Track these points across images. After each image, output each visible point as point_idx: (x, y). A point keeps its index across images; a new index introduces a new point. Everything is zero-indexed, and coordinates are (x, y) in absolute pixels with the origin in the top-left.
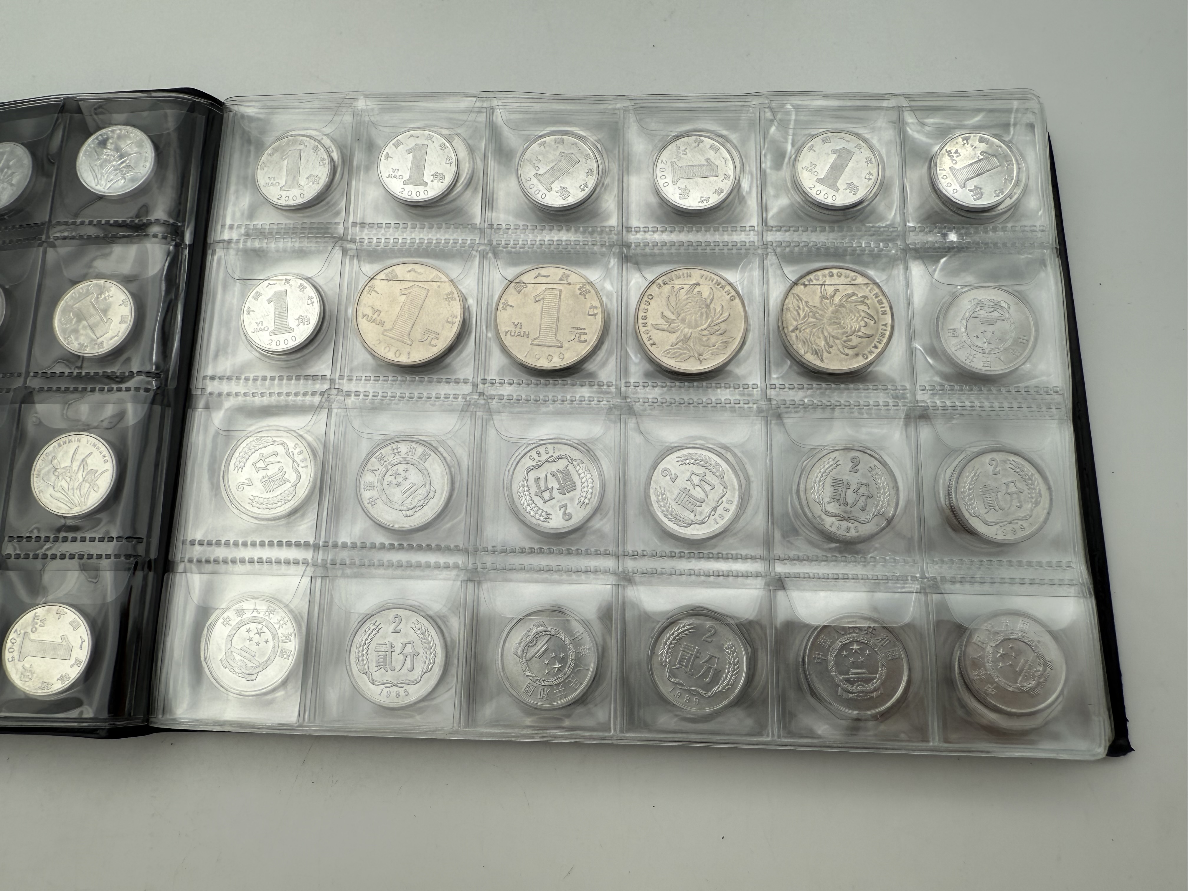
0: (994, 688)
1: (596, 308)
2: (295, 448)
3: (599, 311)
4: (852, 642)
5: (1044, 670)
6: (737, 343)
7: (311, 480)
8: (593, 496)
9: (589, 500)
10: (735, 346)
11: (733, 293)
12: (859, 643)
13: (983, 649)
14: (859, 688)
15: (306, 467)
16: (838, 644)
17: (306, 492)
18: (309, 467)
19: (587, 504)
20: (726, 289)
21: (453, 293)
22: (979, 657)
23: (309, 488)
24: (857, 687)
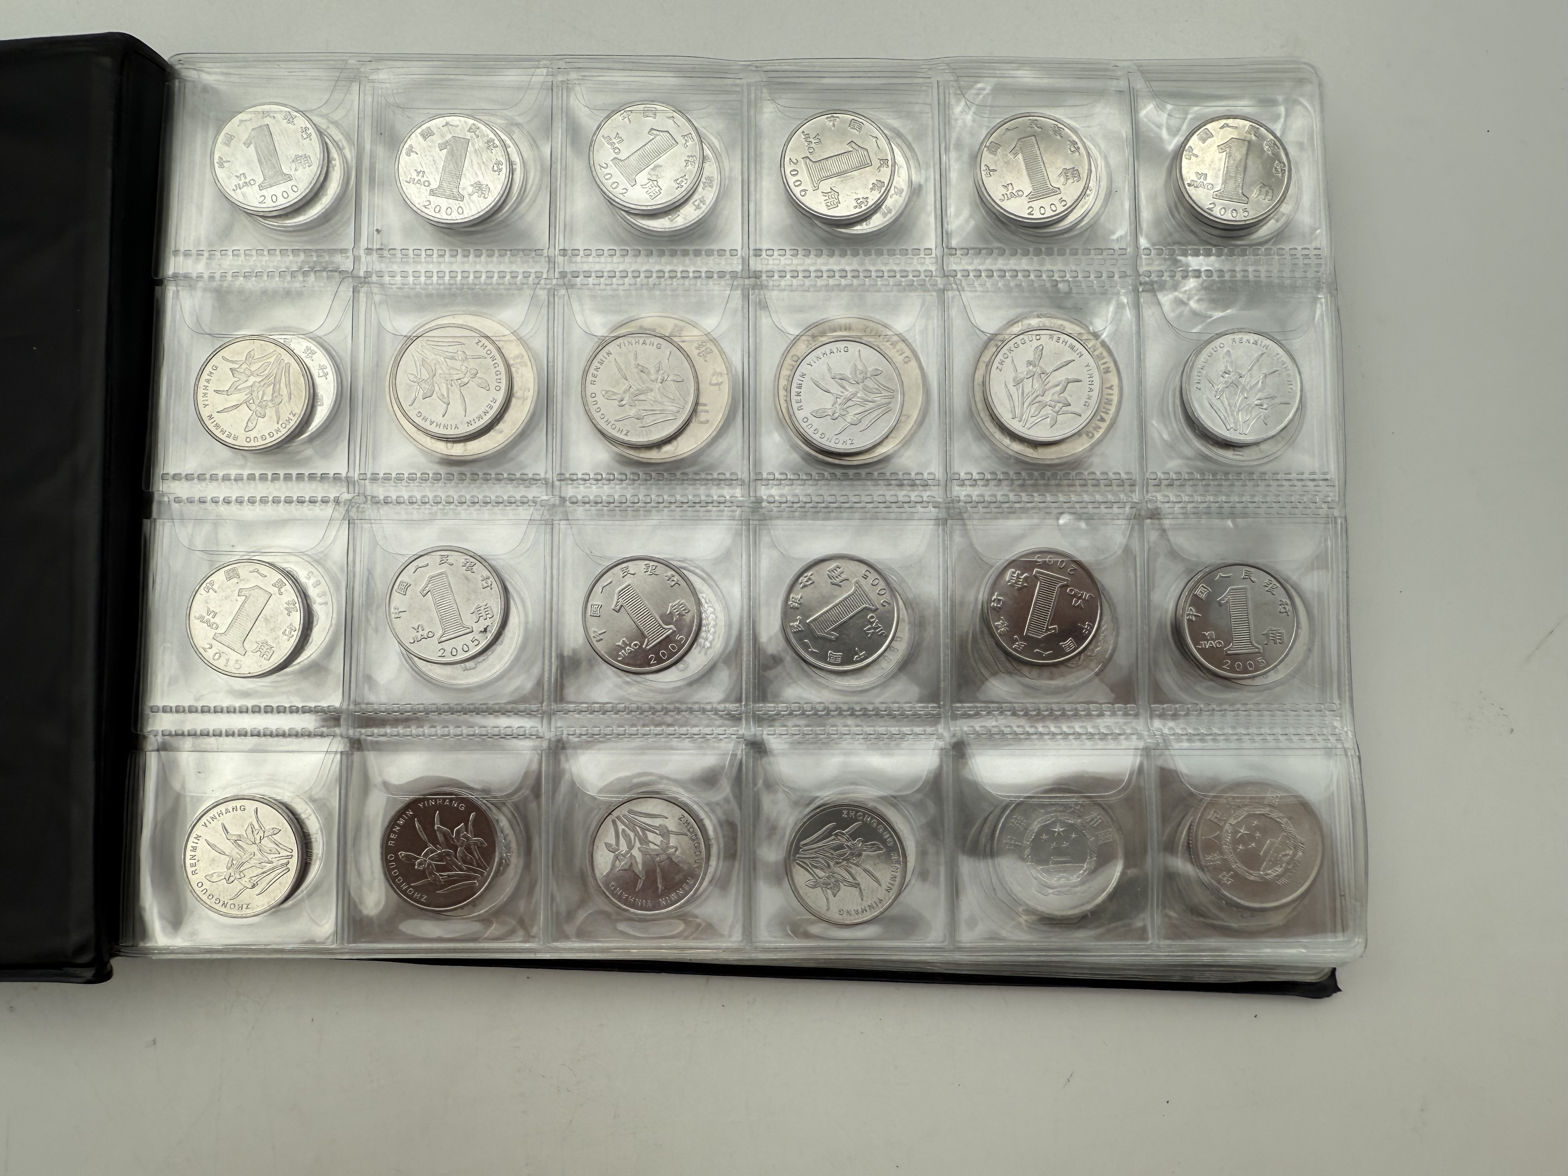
0: (1231, 877)
1: (721, 374)
2: (309, 579)
3: (725, 379)
4: (1054, 824)
5: (1294, 855)
6: (912, 423)
7: (334, 622)
8: (717, 637)
9: (711, 643)
10: (909, 427)
11: (908, 353)
12: (1063, 824)
13: (1221, 828)
14: (1062, 881)
15: (326, 603)
16: (1036, 826)
17: (328, 638)
18: (330, 603)
19: (708, 648)
20: (898, 347)
21: (523, 356)
22: (1215, 838)
23: (330, 632)
24: (1059, 879)
